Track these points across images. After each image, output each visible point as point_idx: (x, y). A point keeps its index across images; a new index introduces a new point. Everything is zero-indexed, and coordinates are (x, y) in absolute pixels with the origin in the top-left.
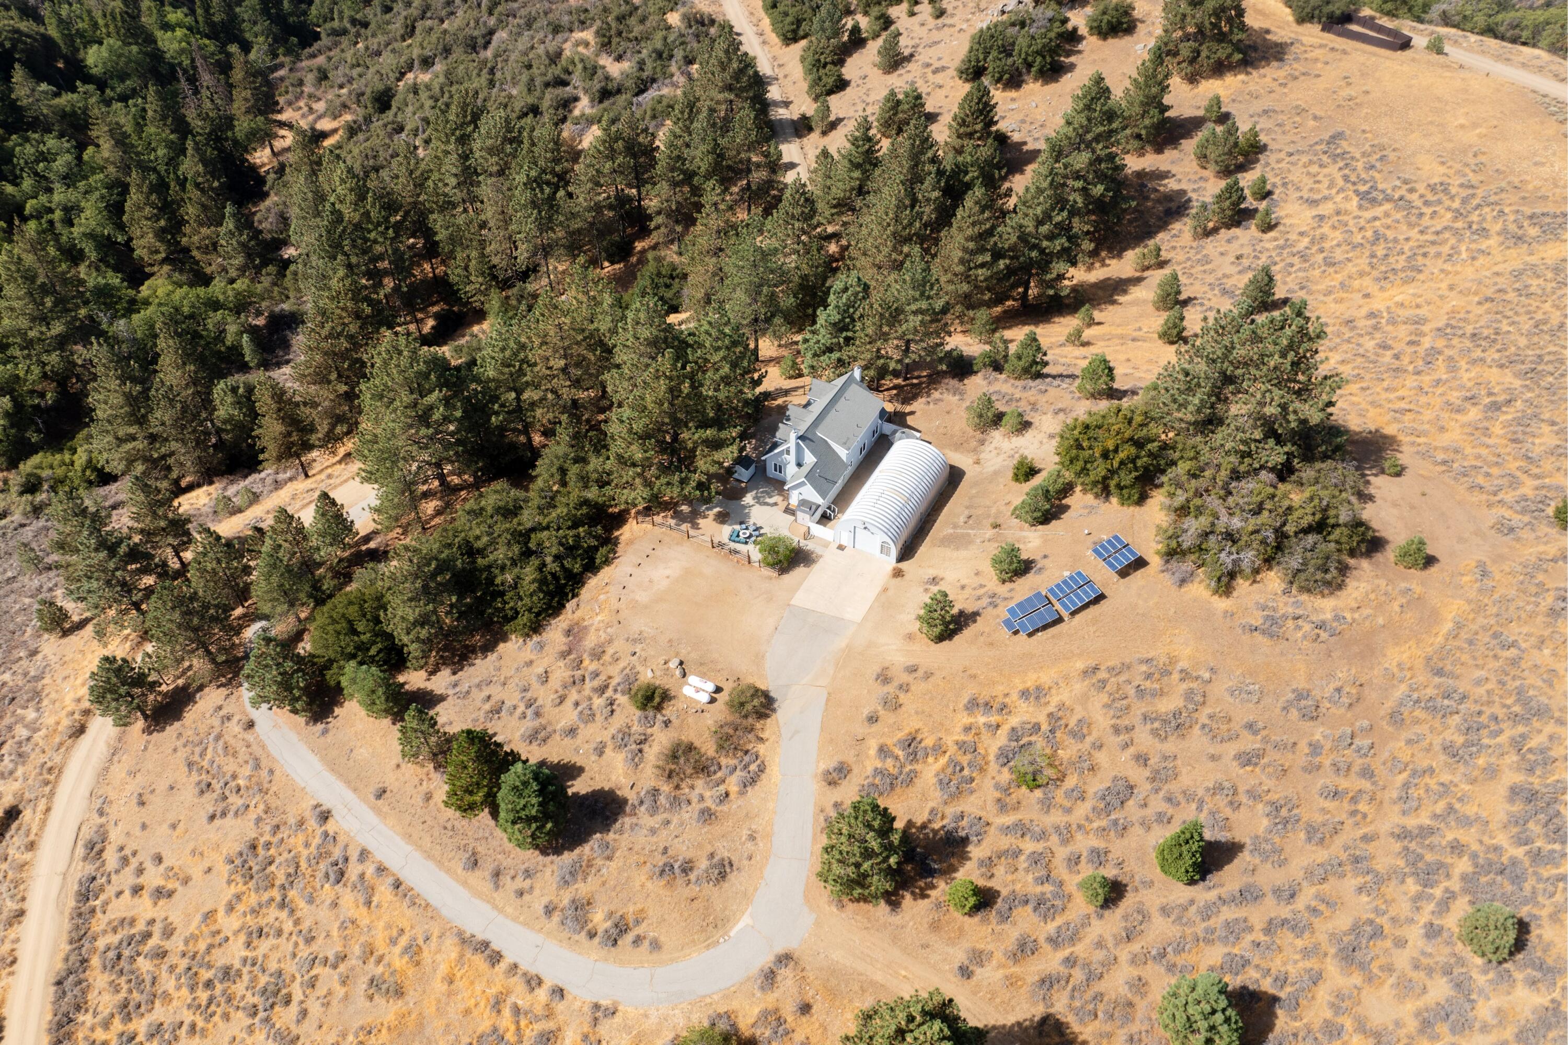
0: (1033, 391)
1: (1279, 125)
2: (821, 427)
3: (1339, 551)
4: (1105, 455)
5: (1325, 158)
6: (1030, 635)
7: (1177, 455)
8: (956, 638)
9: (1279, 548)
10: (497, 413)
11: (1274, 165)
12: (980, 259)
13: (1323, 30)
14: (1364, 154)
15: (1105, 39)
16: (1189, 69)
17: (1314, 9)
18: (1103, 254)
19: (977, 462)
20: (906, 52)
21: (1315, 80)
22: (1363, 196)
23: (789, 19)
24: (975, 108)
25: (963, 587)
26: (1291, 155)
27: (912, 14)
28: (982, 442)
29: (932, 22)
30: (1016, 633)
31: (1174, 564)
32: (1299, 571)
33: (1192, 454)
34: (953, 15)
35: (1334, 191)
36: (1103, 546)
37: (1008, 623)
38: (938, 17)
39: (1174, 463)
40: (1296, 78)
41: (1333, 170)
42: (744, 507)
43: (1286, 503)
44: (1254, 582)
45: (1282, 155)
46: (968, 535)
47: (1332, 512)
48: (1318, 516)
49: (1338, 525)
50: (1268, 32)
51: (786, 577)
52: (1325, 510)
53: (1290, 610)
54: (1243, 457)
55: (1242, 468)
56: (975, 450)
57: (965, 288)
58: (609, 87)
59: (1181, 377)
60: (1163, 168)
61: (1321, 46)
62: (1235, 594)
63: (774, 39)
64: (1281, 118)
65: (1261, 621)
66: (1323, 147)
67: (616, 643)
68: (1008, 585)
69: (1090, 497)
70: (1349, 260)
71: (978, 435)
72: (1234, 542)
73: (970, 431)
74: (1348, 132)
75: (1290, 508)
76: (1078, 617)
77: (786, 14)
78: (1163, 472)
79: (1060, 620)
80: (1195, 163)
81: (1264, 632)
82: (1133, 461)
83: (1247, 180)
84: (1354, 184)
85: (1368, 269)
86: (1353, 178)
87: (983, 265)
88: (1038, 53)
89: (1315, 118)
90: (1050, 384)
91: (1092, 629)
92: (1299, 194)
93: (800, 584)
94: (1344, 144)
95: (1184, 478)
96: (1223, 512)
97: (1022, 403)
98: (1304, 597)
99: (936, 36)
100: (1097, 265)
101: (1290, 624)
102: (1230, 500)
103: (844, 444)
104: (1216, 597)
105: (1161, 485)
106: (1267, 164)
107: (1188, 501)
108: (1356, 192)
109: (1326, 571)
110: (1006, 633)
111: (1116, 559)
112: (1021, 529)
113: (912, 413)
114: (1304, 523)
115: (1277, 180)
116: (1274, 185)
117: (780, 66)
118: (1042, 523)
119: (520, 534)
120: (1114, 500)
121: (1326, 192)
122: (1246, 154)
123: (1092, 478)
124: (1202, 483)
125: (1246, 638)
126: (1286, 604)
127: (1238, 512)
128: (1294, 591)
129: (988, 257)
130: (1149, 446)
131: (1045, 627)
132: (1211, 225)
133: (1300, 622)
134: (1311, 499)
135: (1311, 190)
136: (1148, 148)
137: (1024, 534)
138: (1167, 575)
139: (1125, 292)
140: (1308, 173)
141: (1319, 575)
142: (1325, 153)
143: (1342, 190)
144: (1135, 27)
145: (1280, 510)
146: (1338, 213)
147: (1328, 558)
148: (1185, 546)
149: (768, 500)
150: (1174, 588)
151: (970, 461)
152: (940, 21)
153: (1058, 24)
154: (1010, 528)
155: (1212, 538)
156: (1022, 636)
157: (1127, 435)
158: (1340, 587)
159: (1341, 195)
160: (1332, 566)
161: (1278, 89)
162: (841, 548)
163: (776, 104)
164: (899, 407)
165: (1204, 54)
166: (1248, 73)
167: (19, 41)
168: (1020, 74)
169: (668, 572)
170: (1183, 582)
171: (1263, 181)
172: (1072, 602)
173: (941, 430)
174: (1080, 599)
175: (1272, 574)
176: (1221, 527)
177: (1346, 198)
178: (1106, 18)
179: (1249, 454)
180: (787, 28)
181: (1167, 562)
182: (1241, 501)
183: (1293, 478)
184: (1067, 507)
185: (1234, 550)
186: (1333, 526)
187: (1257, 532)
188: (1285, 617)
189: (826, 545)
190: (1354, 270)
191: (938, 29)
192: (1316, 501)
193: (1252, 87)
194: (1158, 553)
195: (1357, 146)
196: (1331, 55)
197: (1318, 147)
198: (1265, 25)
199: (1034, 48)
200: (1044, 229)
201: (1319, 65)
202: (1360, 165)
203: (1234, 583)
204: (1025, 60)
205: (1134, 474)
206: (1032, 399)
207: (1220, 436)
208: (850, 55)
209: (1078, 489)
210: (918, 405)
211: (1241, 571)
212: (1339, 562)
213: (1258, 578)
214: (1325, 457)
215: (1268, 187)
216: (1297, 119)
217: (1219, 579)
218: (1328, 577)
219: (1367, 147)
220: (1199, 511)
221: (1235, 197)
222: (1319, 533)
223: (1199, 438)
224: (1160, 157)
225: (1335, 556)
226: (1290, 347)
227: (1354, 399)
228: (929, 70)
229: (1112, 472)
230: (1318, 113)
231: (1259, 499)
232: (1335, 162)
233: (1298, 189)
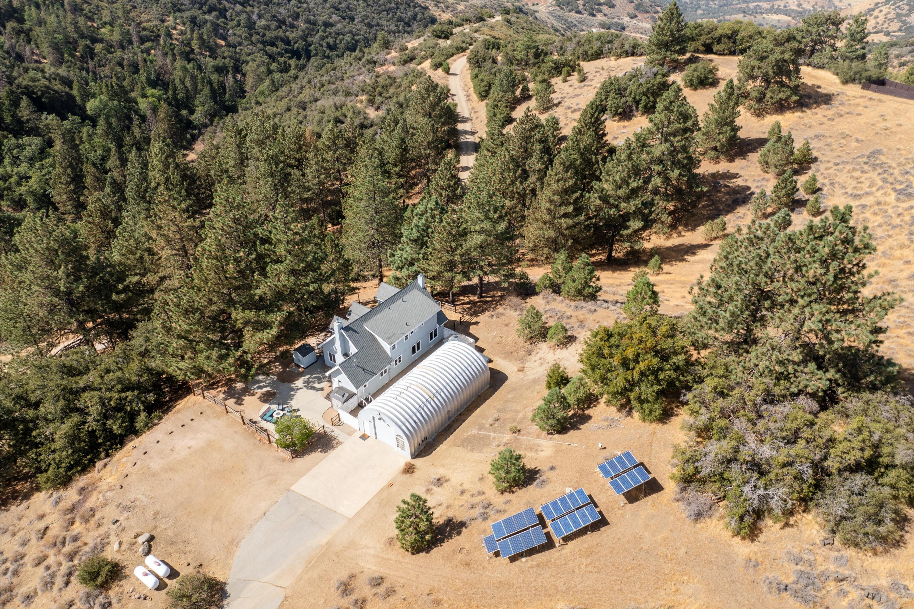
0: (585, 311)
1: (828, 145)
2: (371, 322)
3: (895, 498)
4: (625, 364)
5: (866, 167)
6: (513, 559)
7: (705, 372)
8: (435, 551)
9: (818, 486)
10: (118, 293)
11: (823, 170)
12: (563, 210)
13: (863, 88)
14: (899, 164)
15: (696, 89)
16: (757, 106)
17: (856, 73)
18: (680, 228)
19: (521, 370)
20: (556, 102)
21: (857, 117)
22: (899, 192)
23: (484, 83)
24: (588, 121)
25: (462, 493)
26: (837, 164)
27: (565, 81)
28: (530, 352)
29: (577, 84)
30: (497, 554)
31: (691, 493)
32: (844, 518)
33: (721, 372)
34: (591, 80)
35: (874, 189)
36: (611, 464)
37: (489, 541)
38: (581, 81)
39: (701, 381)
40: (841, 116)
41: (873, 175)
42: (292, 389)
43: (827, 434)
44: (787, 525)
45: (830, 165)
46: (489, 437)
47: (885, 450)
48: (868, 453)
49: (894, 466)
50: (819, 87)
51: (300, 462)
52: (876, 446)
53: (832, 567)
54: (778, 379)
55: (777, 391)
56: (522, 359)
57: (551, 233)
58: (366, 123)
59: (712, 290)
60: (732, 171)
61: (861, 97)
62: (762, 538)
63: (475, 97)
64: (829, 140)
65: (793, 578)
66: (865, 159)
67: (108, 508)
68: (507, 496)
69: (613, 409)
70: (890, 236)
71: (527, 345)
72: (762, 474)
73: (521, 341)
74: (885, 150)
75: (832, 440)
76: (572, 544)
77: (482, 80)
78: (689, 389)
79: (549, 545)
80: (759, 169)
81: (796, 594)
82: (655, 372)
83: (802, 180)
84: (892, 184)
85: (907, 243)
86: (891, 180)
87: (566, 215)
88: (645, 94)
89: (857, 140)
90: (600, 306)
91: (585, 562)
92: (844, 191)
93: (309, 469)
94: (883, 158)
95: (710, 396)
96: (751, 438)
97: (571, 321)
98: (851, 552)
99: (578, 91)
100: (675, 235)
101: (832, 586)
102: (761, 425)
103: (388, 339)
104: (738, 539)
105: (687, 403)
106: (818, 170)
107: (712, 420)
108: (895, 190)
109: (879, 523)
110: (486, 554)
111: (624, 480)
112: (538, 436)
113: (477, 323)
114: (851, 458)
115: (826, 181)
116: (823, 184)
117: (475, 112)
118: (559, 432)
119: (71, 392)
120: (636, 415)
121: (868, 190)
122: (800, 163)
123: (611, 388)
124: (729, 403)
125: (772, 599)
126: (826, 559)
127: (768, 438)
128: (837, 543)
129: (570, 209)
130: (674, 359)
131: (531, 552)
132: (769, 210)
133: (845, 585)
134: (860, 430)
135: (855, 188)
136: (722, 157)
137: (540, 441)
138: (682, 505)
139: (694, 254)
140: (852, 177)
141: (870, 528)
142: (866, 163)
143: (881, 188)
144: (718, 82)
145: (820, 441)
146: (878, 204)
147: (881, 506)
148: (704, 472)
149: (317, 386)
150: (689, 522)
151: (515, 369)
152: (582, 84)
153: (660, 76)
154: (529, 434)
155: (735, 467)
156: (504, 560)
157: (649, 344)
158: (898, 543)
159: (881, 192)
160: (888, 516)
161: (826, 122)
162: (364, 437)
163: (465, 132)
164: (467, 318)
165: (768, 96)
166: (803, 111)
167: (46, 92)
168: (631, 111)
169: (193, 443)
170: (699, 516)
171: (814, 180)
172: (567, 525)
173: (497, 340)
174: (576, 523)
175: (809, 517)
176: (745, 454)
177: (885, 194)
178: (696, 74)
179: (787, 378)
180: (482, 89)
181: (684, 489)
182: (772, 426)
183: (837, 407)
184: (589, 417)
185: (760, 483)
186: (887, 467)
187: (791, 464)
188: (825, 576)
189: (350, 432)
190: (895, 243)
191: (580, 88)
192: (866, 434)
193: (806, 120)
194: (673, 478)
195: (893, 159)
196: (869, 103)
197: (860, 160)
198: (817, 83)
199: (641, 90)
200: (621, 192)
201: (860, 108)
202: (896, 172)
203: (761, 524)
204: (634, 98)
205: (657, 388)
206: (581, 317)
207: (753, 354)
208: (520, 104)
209: (602, 401)
210: (483, 318)
211: (770, 510)
212: (896, 512)
213: (792, 520)
214: (873, 388)
215: (818, 185)
216: (843, 141)
217: (742, 518)
218: (882, 530)
219: (902, 160)
220: (724, 432)
221: (789, 187)
222: (870, 473)
223: (733, 357)
224: (732, 164)
225: (891, 505)
226: (833, 255)
227: (901, 341)
228: (570, 111)
229: (632, 385)
230: (860, 138)
231: (794, 425)
232: (874, 169)
233: (843, 187)
